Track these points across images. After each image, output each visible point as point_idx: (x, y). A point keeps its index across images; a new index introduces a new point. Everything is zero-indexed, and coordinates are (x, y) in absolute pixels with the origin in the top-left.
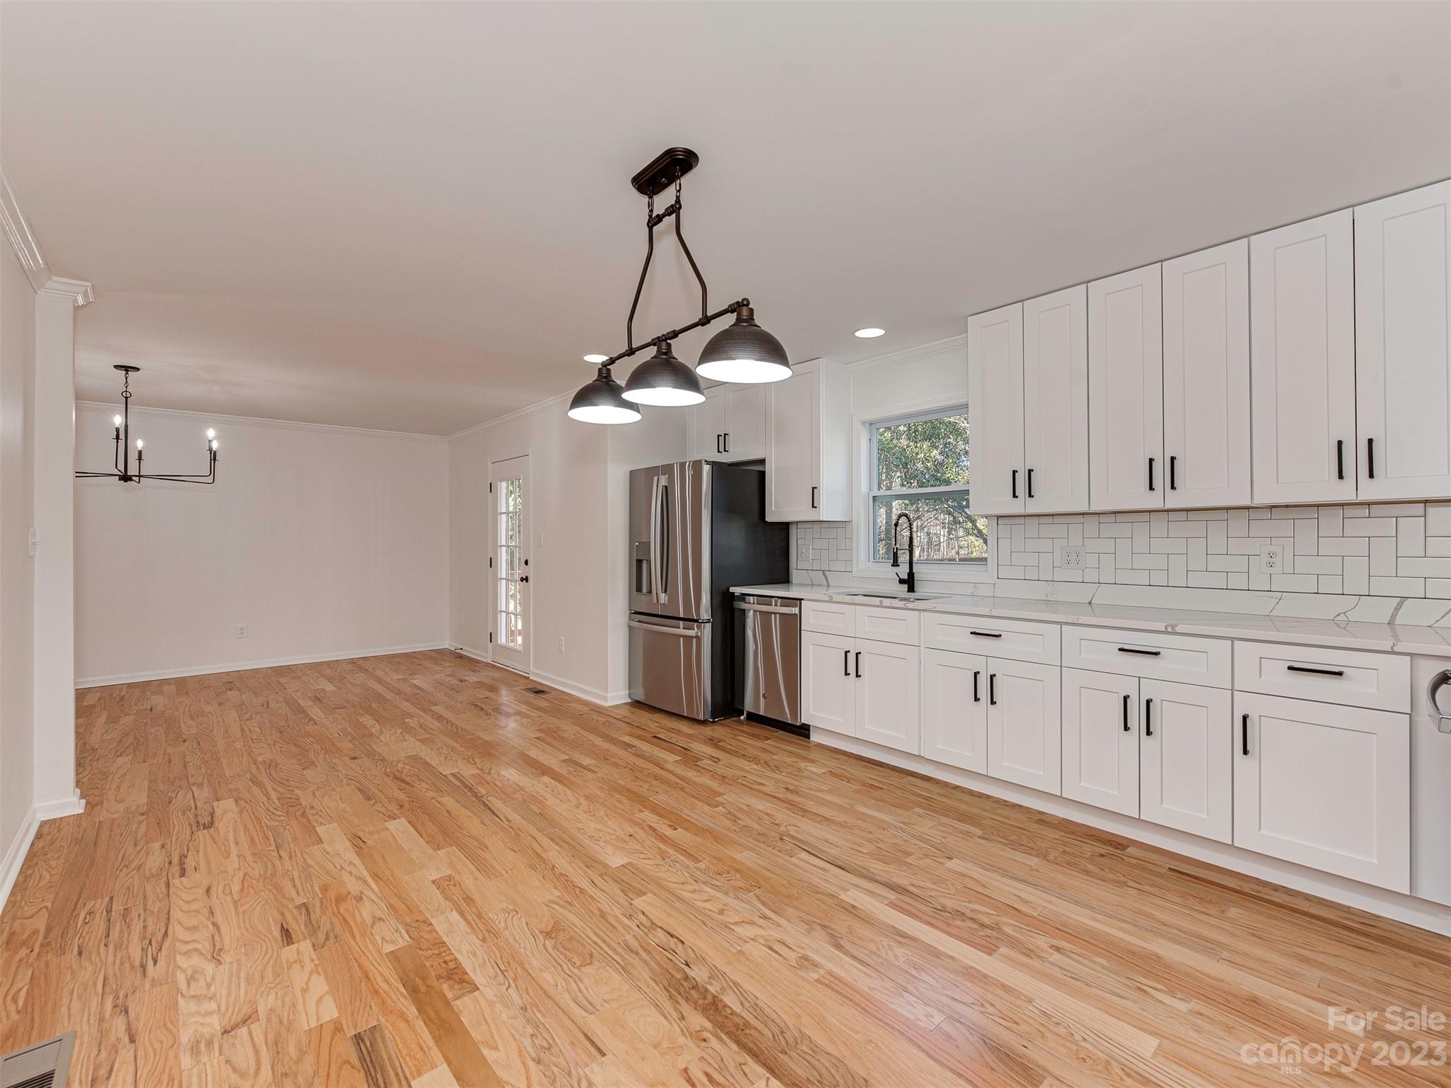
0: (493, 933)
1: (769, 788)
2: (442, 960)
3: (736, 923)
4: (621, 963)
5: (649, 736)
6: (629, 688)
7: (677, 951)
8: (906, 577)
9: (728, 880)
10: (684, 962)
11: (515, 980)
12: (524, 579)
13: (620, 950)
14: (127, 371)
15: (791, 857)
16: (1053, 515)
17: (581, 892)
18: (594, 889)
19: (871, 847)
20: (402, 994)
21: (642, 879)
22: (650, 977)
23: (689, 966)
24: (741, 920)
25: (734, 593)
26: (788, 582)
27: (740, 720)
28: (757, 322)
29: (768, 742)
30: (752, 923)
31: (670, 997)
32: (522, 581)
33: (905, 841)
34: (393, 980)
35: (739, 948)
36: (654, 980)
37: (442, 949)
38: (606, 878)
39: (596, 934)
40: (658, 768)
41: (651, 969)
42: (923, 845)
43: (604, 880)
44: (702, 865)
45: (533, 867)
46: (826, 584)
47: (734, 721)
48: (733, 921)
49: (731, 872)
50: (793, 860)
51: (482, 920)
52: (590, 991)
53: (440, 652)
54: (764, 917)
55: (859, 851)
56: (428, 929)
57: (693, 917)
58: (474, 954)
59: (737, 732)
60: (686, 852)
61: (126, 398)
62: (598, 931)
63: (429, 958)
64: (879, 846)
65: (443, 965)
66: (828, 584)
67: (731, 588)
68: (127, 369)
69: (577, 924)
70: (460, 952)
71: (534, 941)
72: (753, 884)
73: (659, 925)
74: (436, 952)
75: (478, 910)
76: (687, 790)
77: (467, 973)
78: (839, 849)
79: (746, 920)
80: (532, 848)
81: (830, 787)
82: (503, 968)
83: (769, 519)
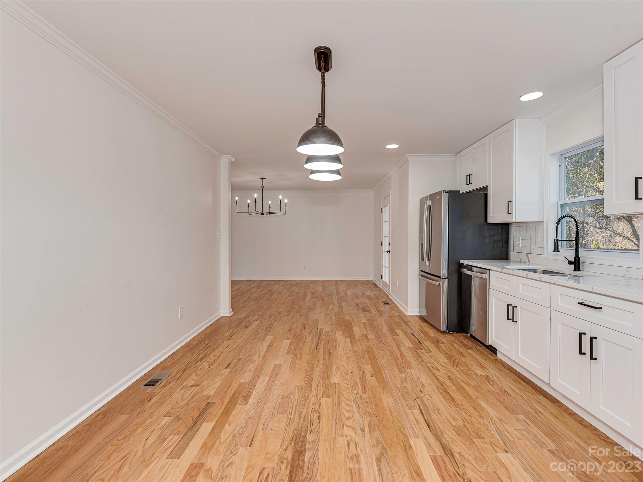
0: (270, 389)
1: (442, 374)
2: (249, 391)
3: (348, 426)
4: (292, 419)
5: (410, 332)
6: (419, 308)
7: (313, 425)
8: (573, 260)
9: (367, 407)
10: (311, 430)
11: (258, 407)
12: (388, 252)
13: (297, 414)
14: (263, 179)
15: (409, 409)
17: (310, 387)
18: (315, 387)
19: (460, 423)
21: (335, 392)
22: (294, 429)
23: (310, 433)
24: (351, 426)
25: (463, 264)
26: (508, 260)
27: (467, 336)
28: (326, 124)
29: (469, 351)
30: (354, 429)
31: (291, 440)
32: (387, 252)
33: (487, 429)
34: (233, 391)
35: (336, 436)
36: (294, 431)
37: (253, 387)
38: (324, 385)
39: (296, 404)
40: (397, 348)
41: (298, 426)
42: (497, 436)
43: (322, 385)
44: (364, 396)
45: (306, 371)
46: (528, 262)
47: (462, 335)
48: (347, 424)
49: (373, 404)
50: (409, 412)
51: (272, 383)
52: (272, 423)
53: (368, 281)
54: (362, 430)
55: (450, 422)
56: (257, 379)
57: (335, 415)
58: (258, 393)
59: (457, 341)
60: (365, 387)
61: (263, 188)
62: (298, 404)
63: (247, 388)
64: (466, 425)
65: (248, 393)
66: (529, 262)
67: (461, 261)
68: (263, 178)
69: (295, 398)
70: (256, 391)
71: (277, 397)
72: (376, 413)
73: (320, 411)
74: (251, 388)
75: (275, 379)
76: (398, 362)
77: (250, 398)
78: (439, 416)
79: (353, 427)
80: (314, 365)
81: (476, 384)
82: (259, 402)
83: (490, 221)
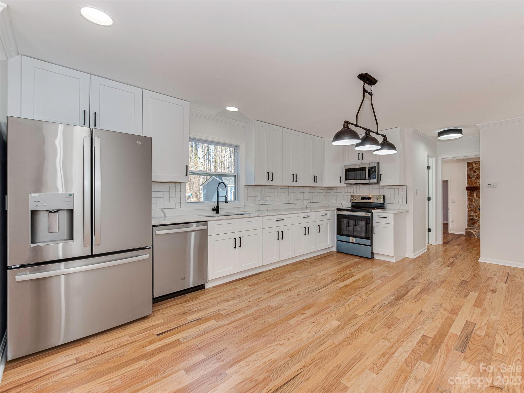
0: (398, 340)
2: (420, 347)
4: (391, 313)
7: (380, 306)
8: (216, 208)
11: (413, 329)
13: (386, 314)
16: (258, 186)
17: (361, 327)
18: (358, 324)
20: (441, 350)
21: (346, 316)
23: (385, 304)
31: (397, 305)
34: (439, 356)
36: (393, 308)
37: (415, 350)
38: (348, 323)
41: (390, 309)
43: (350, 324)
51: (393, 346)
52: (405, 316)
56: (409, 359)
58: (411, 341)
63: (422, 351)
65: (422, 346)
70: (413, 345)
71: (394, 331)
73: (370, 310)
74: (418, 351)
75: (388, 349)
77: (420, 339)
82: (411, 333)
